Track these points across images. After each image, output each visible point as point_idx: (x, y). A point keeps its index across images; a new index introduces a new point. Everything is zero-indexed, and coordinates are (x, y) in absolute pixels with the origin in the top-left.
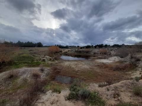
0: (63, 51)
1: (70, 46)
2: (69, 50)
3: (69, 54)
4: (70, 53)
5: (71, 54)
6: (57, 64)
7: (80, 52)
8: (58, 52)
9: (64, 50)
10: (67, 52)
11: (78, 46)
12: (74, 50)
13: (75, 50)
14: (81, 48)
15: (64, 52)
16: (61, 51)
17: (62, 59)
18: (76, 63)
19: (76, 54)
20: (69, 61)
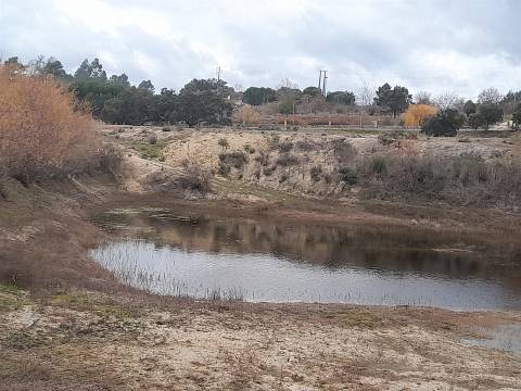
0: (141, 167)
1: (256, 96)
2: (237, 141)
3: (234, 209)
4: (248, 186)
5: (261, 212)
6: (33, 357)
7: (422, 181)
8: (58, 179)
9: (152, 149)
10: (198, 187)
11: (393, 100)
12: (317, 147)
13: (341, 148)
14: (445, 122)
15: (155, 180)
16: (107, 168)
17: (110, 284)
18: (347, 344)
19: (352, 212)
20: (228, 310)
